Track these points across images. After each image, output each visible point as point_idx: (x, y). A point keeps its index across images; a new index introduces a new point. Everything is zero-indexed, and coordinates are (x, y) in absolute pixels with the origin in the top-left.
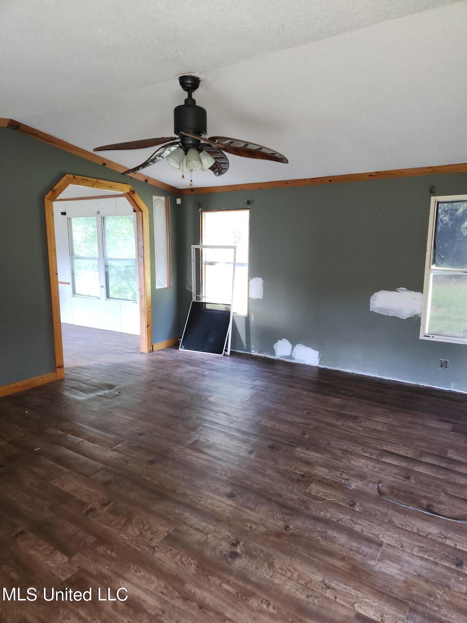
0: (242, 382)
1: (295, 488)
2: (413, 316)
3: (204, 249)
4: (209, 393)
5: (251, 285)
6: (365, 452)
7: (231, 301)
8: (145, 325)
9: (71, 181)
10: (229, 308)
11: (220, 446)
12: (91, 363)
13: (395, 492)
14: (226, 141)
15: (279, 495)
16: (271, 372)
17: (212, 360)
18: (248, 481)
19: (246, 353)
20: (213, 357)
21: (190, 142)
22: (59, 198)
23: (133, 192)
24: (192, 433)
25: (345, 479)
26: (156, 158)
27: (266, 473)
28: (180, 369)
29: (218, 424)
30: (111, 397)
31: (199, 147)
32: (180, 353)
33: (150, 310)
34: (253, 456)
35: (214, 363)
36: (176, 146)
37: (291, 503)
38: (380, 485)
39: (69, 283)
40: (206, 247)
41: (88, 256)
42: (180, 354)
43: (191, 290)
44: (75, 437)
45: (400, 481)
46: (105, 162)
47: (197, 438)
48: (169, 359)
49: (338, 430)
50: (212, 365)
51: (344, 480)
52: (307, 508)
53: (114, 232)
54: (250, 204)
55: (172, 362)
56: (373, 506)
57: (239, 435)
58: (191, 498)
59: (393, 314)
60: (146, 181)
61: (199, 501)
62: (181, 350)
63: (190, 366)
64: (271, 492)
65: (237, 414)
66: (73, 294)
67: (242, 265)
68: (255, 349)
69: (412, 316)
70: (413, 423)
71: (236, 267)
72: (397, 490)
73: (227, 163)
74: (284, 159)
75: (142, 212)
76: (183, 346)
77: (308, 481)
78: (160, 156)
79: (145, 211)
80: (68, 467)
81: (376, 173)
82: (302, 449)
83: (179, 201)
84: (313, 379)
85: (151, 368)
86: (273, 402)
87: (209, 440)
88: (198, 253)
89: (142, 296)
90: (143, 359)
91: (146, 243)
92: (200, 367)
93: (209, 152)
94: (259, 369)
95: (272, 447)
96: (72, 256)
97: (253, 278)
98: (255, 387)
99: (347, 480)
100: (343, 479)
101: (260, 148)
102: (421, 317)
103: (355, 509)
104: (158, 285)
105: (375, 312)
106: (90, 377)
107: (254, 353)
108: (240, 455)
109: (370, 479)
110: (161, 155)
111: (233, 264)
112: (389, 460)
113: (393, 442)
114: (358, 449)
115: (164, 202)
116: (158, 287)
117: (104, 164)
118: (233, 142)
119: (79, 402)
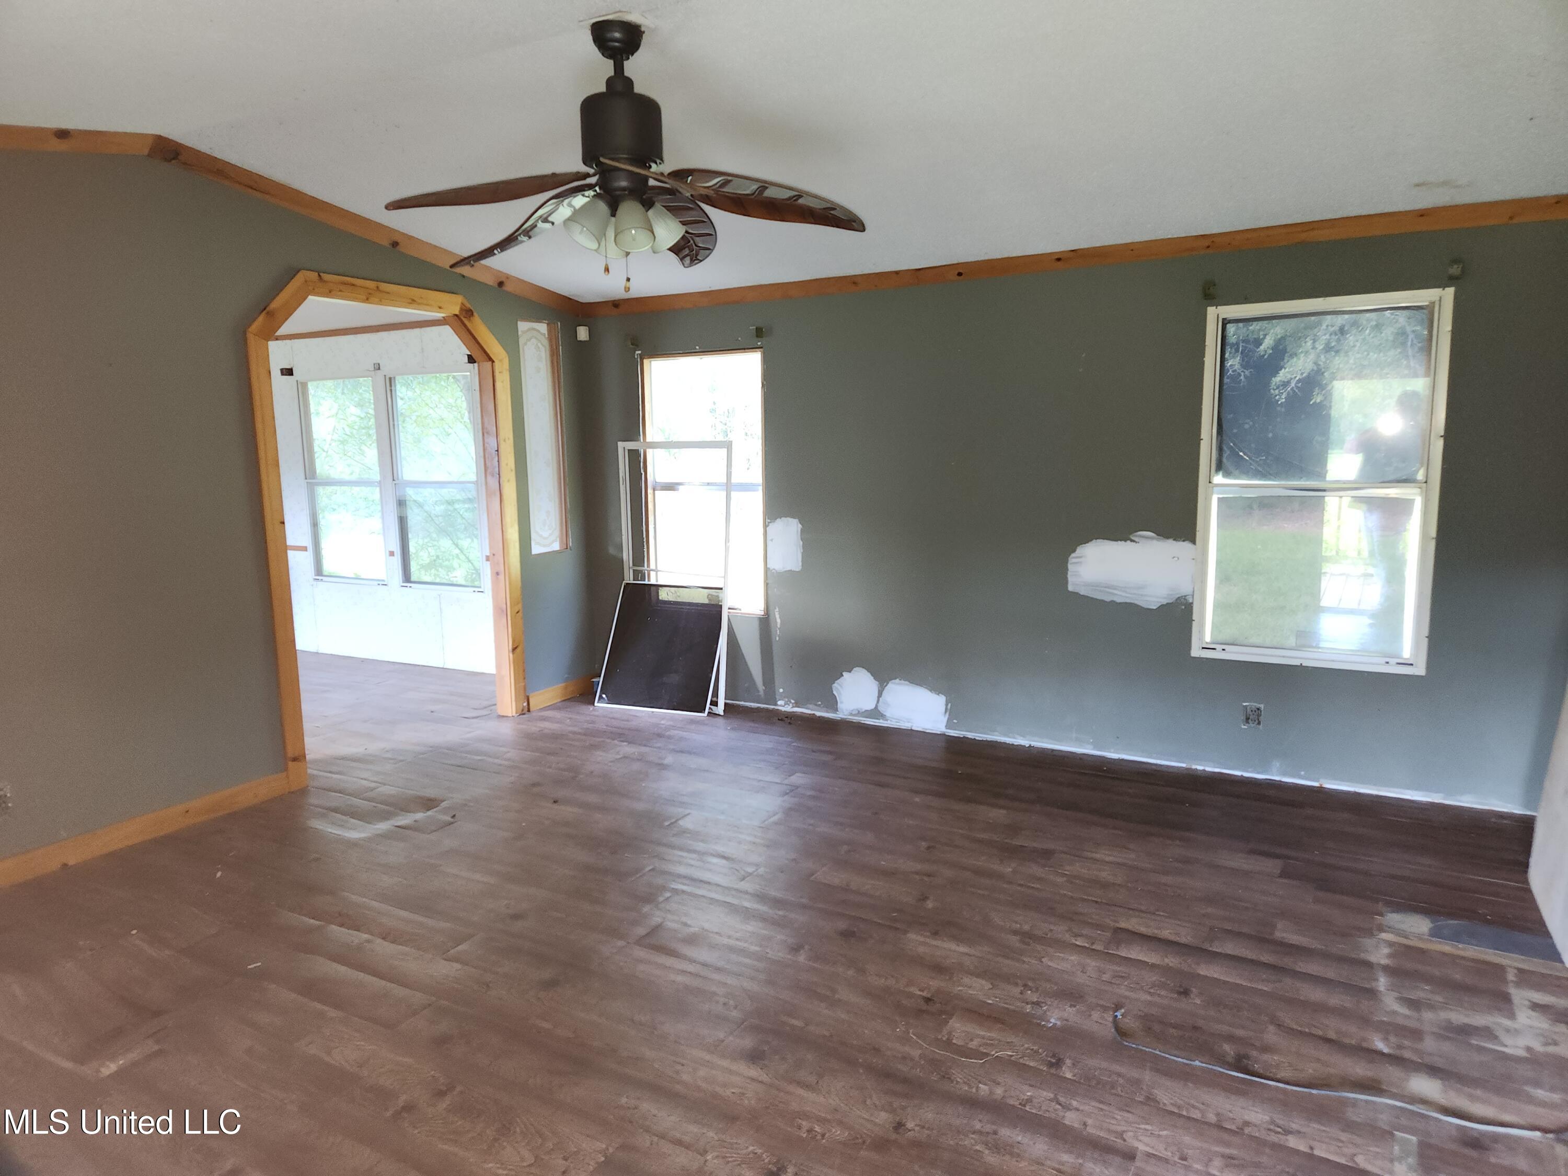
0: (760, 778)
1: (911, 1031)
2: (1174, 599)
3: (650, 452)
4: (680, 810)
5: (770, 538)
6: (1076, 936)
7: (723, 579)
8: (507, 645)
9: (314, 289)
10: (718, 597)
11: (717, 937)
12: (374, 747)
13: (1157, 1027)
14: (710, 181)
15: (875, 1049)
16: (830, 753)
17: (681, 729)
18: (794, 1018)
19: (763, 708)
20: (682, 721)
21: (624, 184)
22: (281, 331)
23: (469, 313)
24: (646, 909)
25: (1033, 1003)
26: (536, 226)
27: (837, 996)
28: (601, 753)
29: (709, 883)
30: (433, 828)
31: (644, 197)
32: (596, 713)
33: (520, 607)
34: (802, 958)
35: (685, 734)
36: (587, 193)
37: (903, 1068)
38: (1118, 1014)
39: (306, 547)
40: (654, 445)
41: (354, 478)
42: (597, 716)
43: (620, 555)
44: (350, 932)
45: (1166, 1002)
46: (396, 238)
47: (659, 920)
48: (571, 729)
49: (1005, 886)
50: (681, 739)
51: (1029, 1006)
52: (947, 1077)
53: (418, 416)
54: (762, 337)
55: (579, 736)
56: (1104, 1065)
57: (763, 908)
58: (657, 1066)
59: (1127, 597)
60: (501, 284)
61: (677, 1072)
62: (601, 705)
63: (625, 743)
64: (855, 1042)
65: (754, 858)
66: (315, 575)
67: (745, 487)
68: (787, 696)
69: (1170, 601)
70: (1187, 861)
71: (733, 494)
72: (1161, 1022)
73: (712, 236)
74: (855, 222)
75: (493, 362)
76: (604, 696)
77: (941, 1012)
78: (545, 220)
79: (501, 361)
80: (337, 1006)
81: (1072, 253)
82: (922, 935)
83: (583, 333)
84: (934, 764)
85: (529, 753)
86: (842, 824)
87: (689, 922)
88: (637, 462)
89: (498, 574)
90: (506, 730)
91: (505, 441)
92: (651, 747)
93: (669, 208)
94: (799, 745)
95: (847, 935)
96: (310, 479)
97: (776, 519)
98: (793, 790)
99: (1037, 1004)
100: (1027, 1003)
101: (794, 196)
102: (1192, 603)
103: (1061, 1074)
104: (538, 543)
105: (1082, 594)
106: (374, 782)
107: (784, 706)
108: (769, 956)
109: (1094, 1000)
110: (550, 219)
111: (725, 487)
112: (1136, 953)
113: (1143, 908)
114: (1060, 930)
115: (547, 336)
116: (536, 549)
117: (395, 244)
118: (730, 181)
119: (353, 844)
